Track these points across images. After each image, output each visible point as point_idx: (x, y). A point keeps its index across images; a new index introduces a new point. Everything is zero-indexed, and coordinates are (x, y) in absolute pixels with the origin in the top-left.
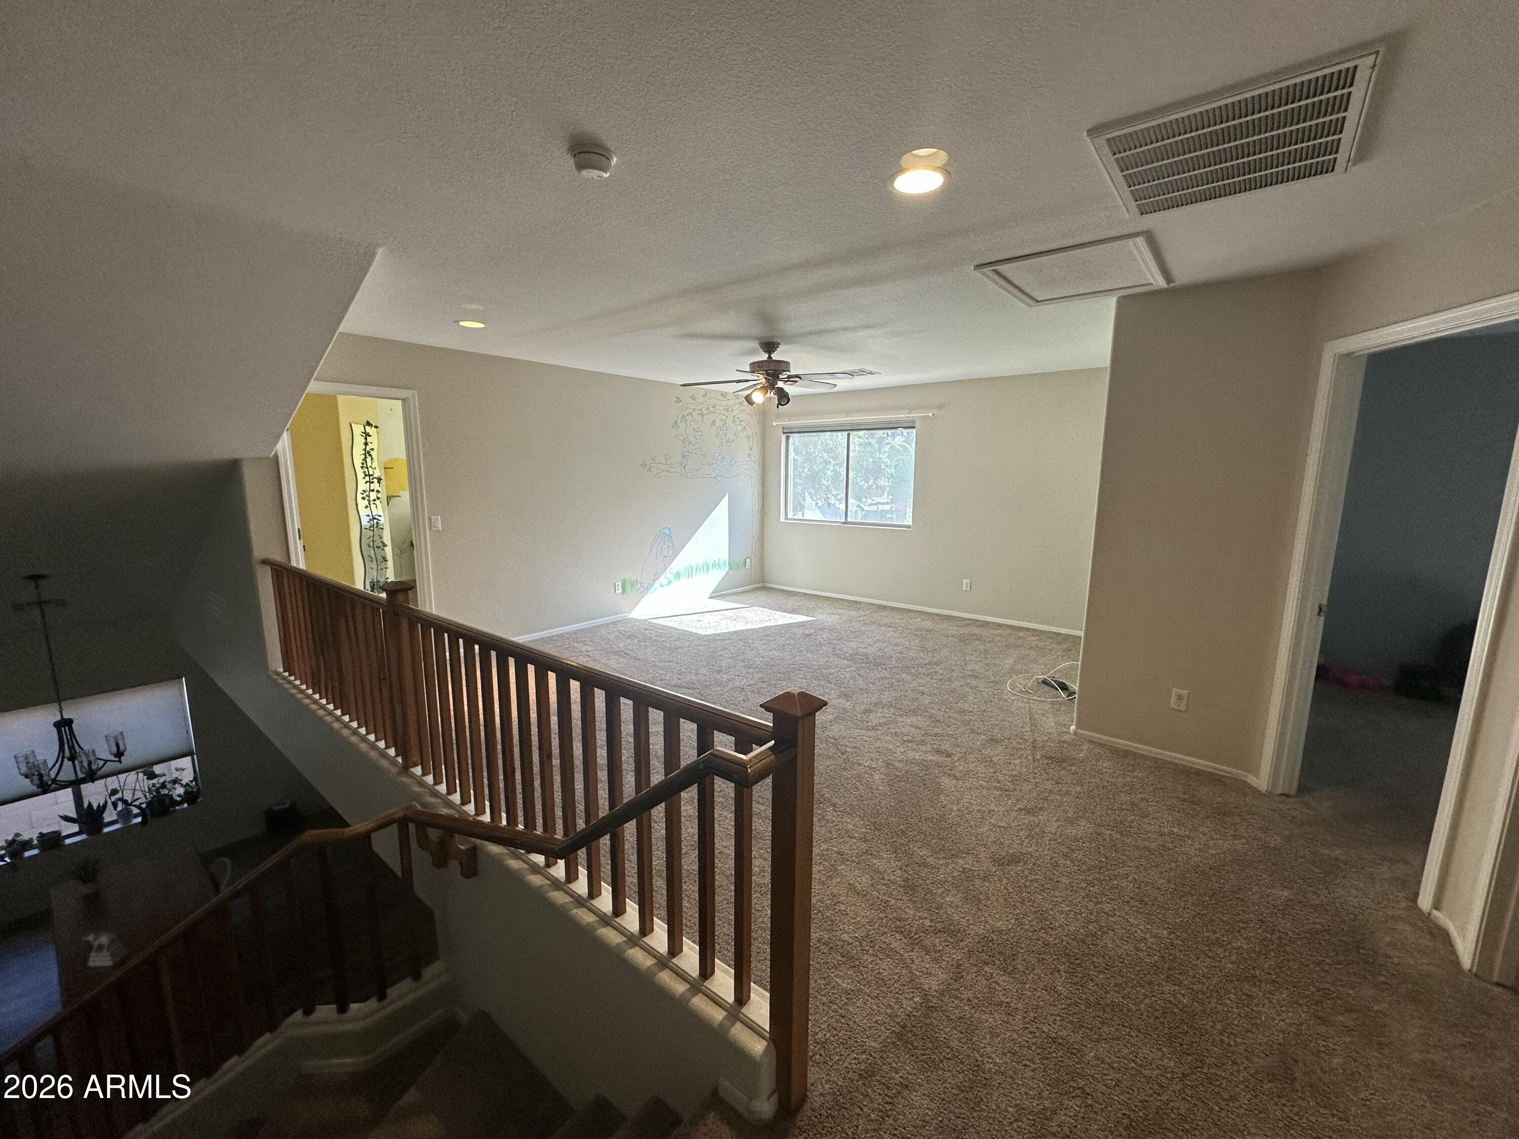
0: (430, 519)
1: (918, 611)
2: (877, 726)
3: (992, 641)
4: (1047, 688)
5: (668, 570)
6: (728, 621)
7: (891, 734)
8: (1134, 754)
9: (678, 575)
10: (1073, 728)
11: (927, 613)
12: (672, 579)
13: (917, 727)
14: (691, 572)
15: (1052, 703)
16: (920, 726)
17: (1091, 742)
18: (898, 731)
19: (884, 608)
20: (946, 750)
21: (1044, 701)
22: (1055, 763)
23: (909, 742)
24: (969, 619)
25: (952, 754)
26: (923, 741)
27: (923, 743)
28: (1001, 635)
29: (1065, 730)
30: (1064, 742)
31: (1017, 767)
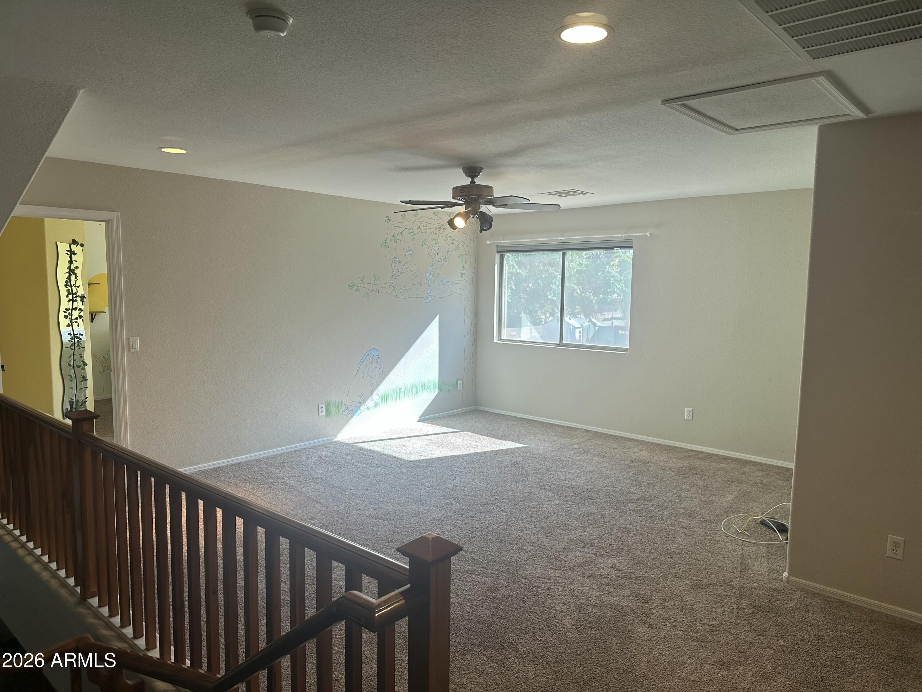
0: (128, 340)
1: (637, 441)
2: (575, 566)
3: (712, 476)
4: (764, 529)
5: (375, 393)
6: (434, 447)
7: (589, 575)
8: (849, 605)
9: (385, 398)
10: (786, 574)
11: (646, 443)
12: (379, 401)
13: (617, 569)
14: (398, 394)
15: (768, 546)
16: (621, 568)
17: (803, 590)
18: (597, 572)
19: (600, 435)
20: (644, 595)
21: (760, 544)
22: (761, 613)
23: (606, 584)
24: (691, 451)
25: (650, 599)
26: (622, 585)
27: (621, 586)
28: (724, 470)
29: (777, 576)
30: (774, 590)
31: (719, 616)
